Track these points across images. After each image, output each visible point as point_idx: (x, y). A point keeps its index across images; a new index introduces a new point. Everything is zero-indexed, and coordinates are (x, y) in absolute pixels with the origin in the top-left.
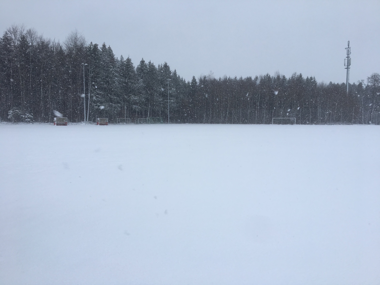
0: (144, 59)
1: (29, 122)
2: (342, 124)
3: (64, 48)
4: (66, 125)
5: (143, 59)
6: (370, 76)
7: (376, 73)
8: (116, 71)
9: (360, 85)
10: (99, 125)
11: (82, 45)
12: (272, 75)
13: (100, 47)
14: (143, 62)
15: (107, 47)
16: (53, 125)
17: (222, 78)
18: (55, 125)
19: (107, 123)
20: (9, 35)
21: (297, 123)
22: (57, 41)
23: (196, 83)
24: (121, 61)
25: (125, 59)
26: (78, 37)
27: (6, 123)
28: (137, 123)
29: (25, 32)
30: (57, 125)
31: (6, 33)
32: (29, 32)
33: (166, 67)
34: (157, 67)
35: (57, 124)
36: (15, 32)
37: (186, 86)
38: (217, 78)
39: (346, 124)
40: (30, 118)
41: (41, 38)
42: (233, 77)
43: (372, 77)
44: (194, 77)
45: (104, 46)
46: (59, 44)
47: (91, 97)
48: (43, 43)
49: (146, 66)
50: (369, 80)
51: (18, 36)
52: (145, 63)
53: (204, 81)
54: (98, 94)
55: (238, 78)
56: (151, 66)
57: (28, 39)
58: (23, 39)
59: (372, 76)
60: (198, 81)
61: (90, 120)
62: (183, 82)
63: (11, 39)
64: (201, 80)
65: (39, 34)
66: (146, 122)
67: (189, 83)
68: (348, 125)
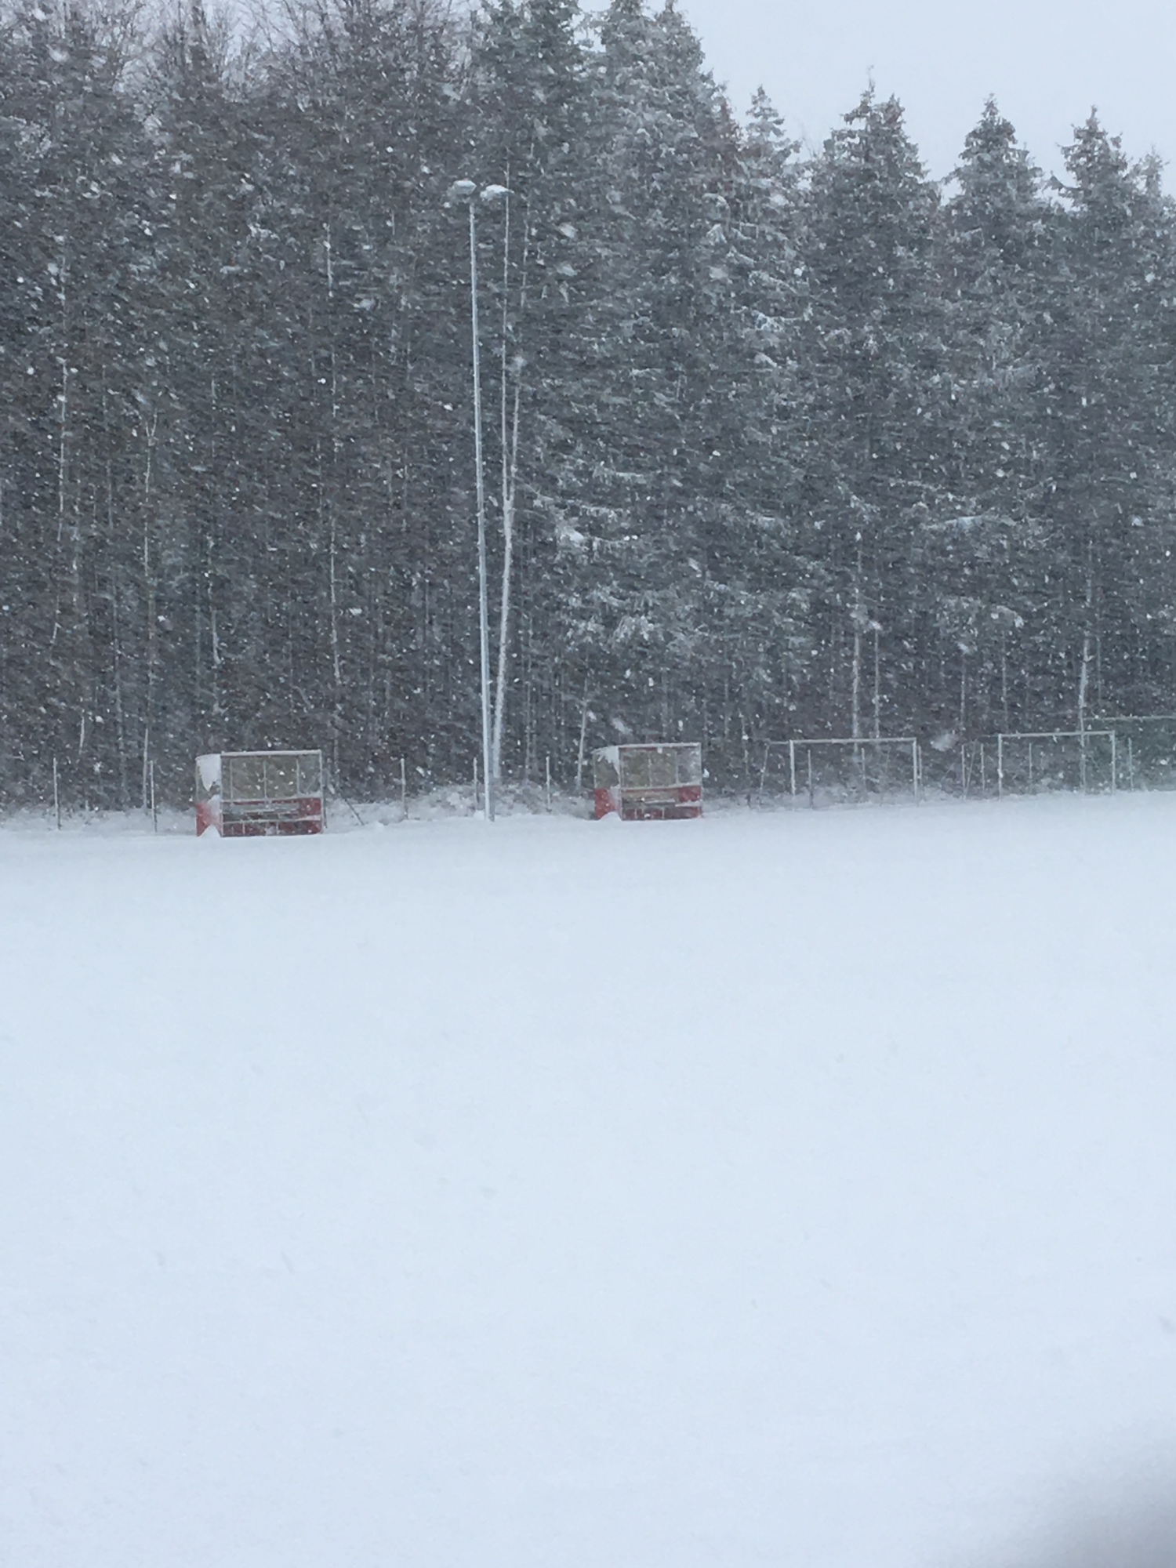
0: (1004, 114)
4: (312, 828)
5: (990, 106)
10: (613, 818)
16: (188, 833)
18: (212, 832)
19: (690, 793)
30: (233, 827)
35: (227, 817)
52: (1019, 146)
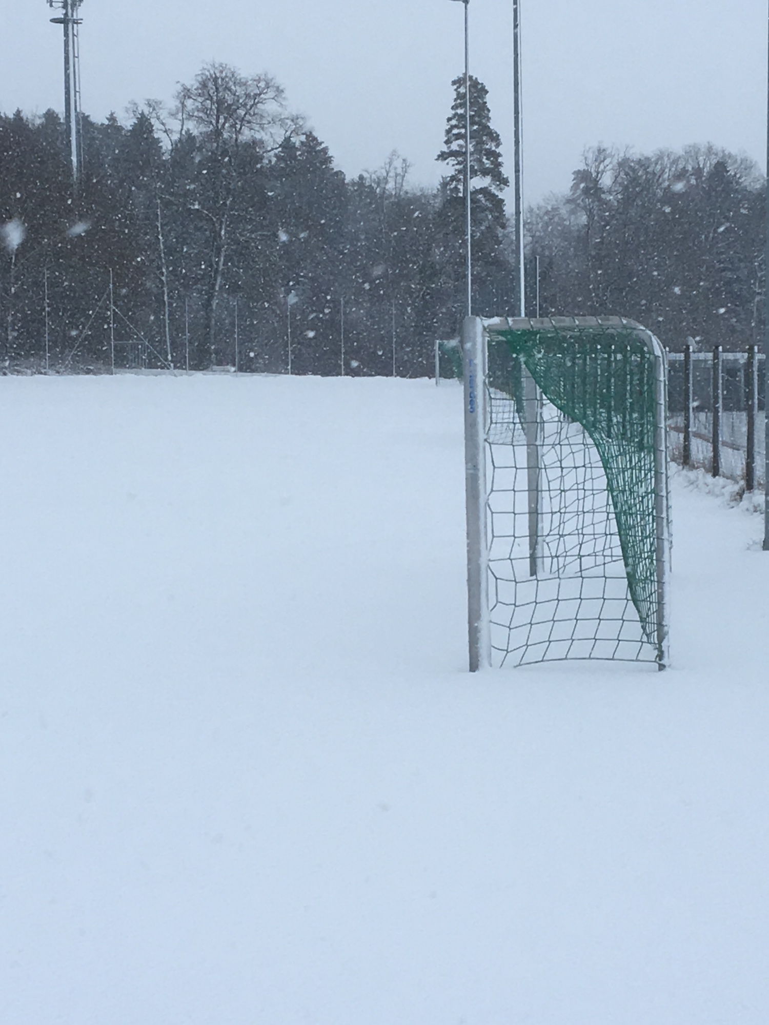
2: (51, 366)
6: (192, 83)
7: (223, 68)
39: (75, 371)
43: (204, 85)
50: (189, 103)
59: (200, 79)
68: (88, 372)
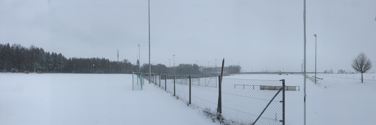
1: (17, 72)
3: (29, 49)
4: (28, 73)
8: (44, 56)
9: (122, 62)
10: (38, 73)
11: (34, 48)
12: (96, 58)
13: (40, 48)
14: (53, 53)
15: (42, 49)
16: (24, 73)
17: (80, 58)
19: (41, 73)
20: (13, 46)
21: (104, 73)
22: (27, 47)
23: (71, 60)
24: (46, 53)
25: (47, 52)
26: (33, 46)
27: (10, 72)
28: (50, 73)
29: (18, 45)
31: (12, 46)
32: (19, 45)
33: (61, 54)
34: (57, 54)
35: (26, 73)
36: (15, 45)
37: (67, 60)
38: (78, 58)
40: (18, 71)
41: (22, 47)
42: (83, 58)
44: (70, 58)
45: (41, 48)
46: (27, 48)
47: (37, 64)
48: (23, 48)
49: (54, 54)
51: (16, 46)
53: (73, 59)
54: (39, 63)
55: (85, 58)
56: (56, 54)
57: (19, 47)
58: (17, 47)
60: (71, 59)
61: (36, 72)
62: (66, 59)
63: (14, 47)
64: (72, 59)
65: (22, 46)
66: (54, 72)
67: (68, 60)
